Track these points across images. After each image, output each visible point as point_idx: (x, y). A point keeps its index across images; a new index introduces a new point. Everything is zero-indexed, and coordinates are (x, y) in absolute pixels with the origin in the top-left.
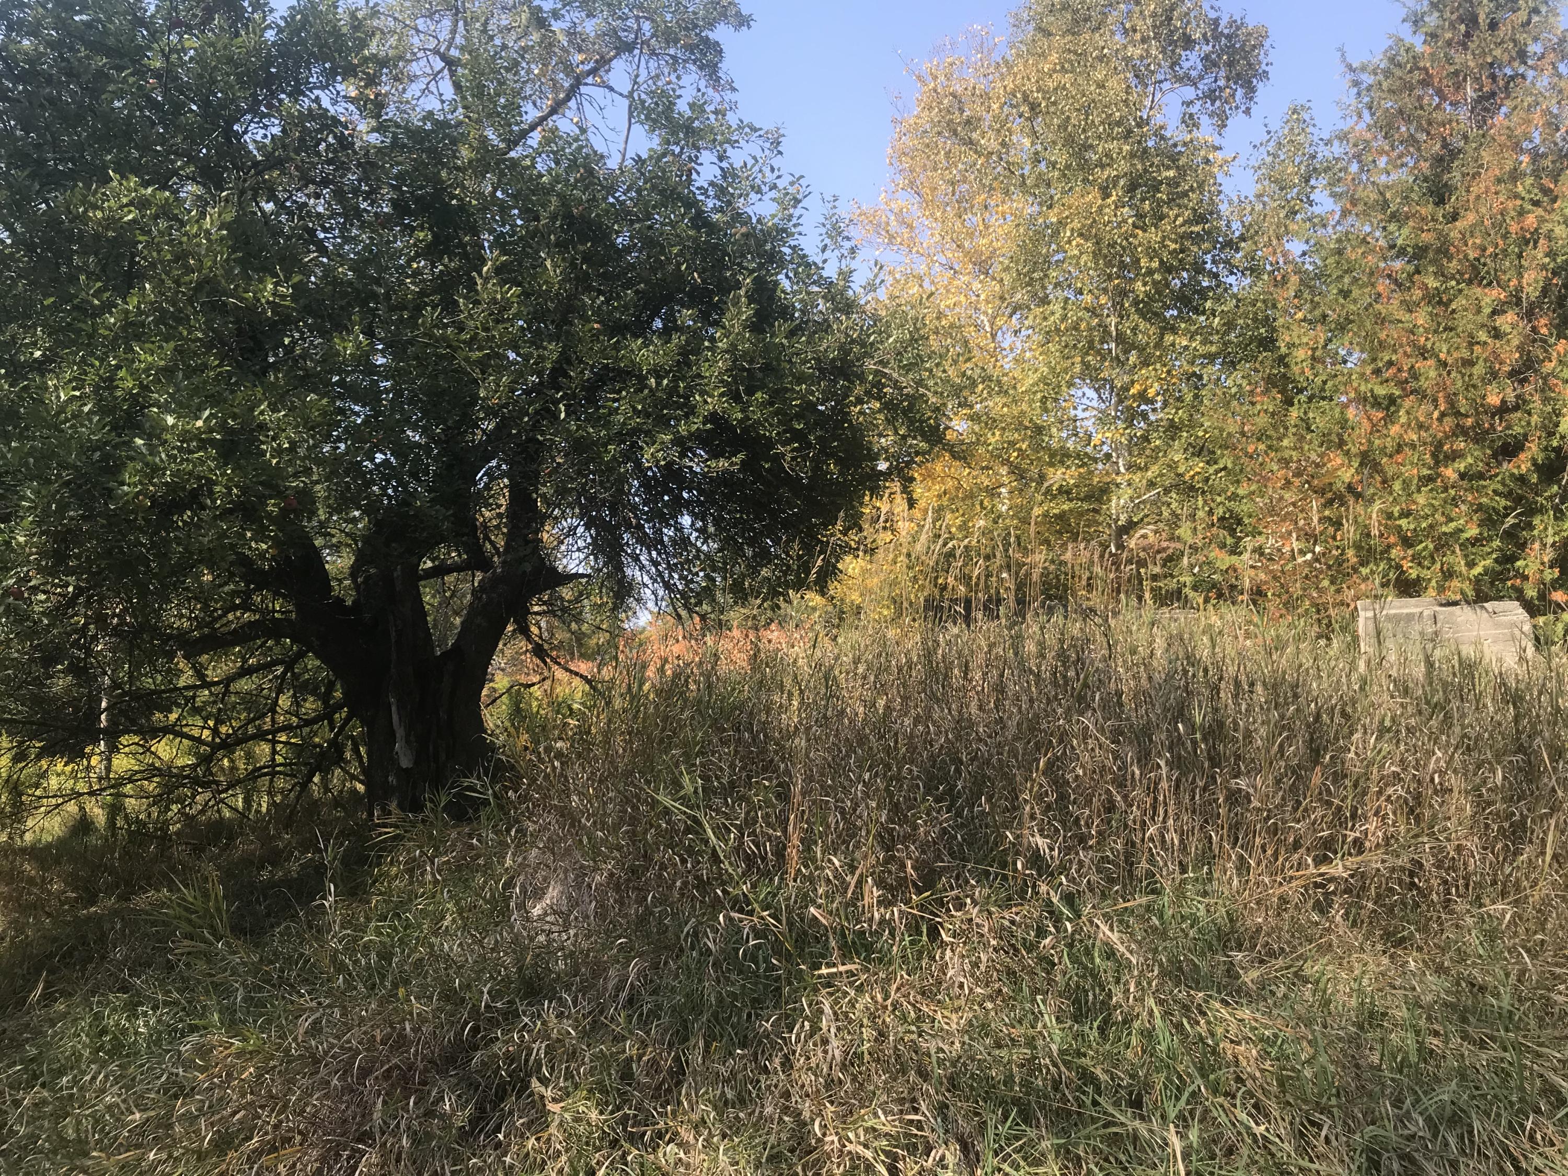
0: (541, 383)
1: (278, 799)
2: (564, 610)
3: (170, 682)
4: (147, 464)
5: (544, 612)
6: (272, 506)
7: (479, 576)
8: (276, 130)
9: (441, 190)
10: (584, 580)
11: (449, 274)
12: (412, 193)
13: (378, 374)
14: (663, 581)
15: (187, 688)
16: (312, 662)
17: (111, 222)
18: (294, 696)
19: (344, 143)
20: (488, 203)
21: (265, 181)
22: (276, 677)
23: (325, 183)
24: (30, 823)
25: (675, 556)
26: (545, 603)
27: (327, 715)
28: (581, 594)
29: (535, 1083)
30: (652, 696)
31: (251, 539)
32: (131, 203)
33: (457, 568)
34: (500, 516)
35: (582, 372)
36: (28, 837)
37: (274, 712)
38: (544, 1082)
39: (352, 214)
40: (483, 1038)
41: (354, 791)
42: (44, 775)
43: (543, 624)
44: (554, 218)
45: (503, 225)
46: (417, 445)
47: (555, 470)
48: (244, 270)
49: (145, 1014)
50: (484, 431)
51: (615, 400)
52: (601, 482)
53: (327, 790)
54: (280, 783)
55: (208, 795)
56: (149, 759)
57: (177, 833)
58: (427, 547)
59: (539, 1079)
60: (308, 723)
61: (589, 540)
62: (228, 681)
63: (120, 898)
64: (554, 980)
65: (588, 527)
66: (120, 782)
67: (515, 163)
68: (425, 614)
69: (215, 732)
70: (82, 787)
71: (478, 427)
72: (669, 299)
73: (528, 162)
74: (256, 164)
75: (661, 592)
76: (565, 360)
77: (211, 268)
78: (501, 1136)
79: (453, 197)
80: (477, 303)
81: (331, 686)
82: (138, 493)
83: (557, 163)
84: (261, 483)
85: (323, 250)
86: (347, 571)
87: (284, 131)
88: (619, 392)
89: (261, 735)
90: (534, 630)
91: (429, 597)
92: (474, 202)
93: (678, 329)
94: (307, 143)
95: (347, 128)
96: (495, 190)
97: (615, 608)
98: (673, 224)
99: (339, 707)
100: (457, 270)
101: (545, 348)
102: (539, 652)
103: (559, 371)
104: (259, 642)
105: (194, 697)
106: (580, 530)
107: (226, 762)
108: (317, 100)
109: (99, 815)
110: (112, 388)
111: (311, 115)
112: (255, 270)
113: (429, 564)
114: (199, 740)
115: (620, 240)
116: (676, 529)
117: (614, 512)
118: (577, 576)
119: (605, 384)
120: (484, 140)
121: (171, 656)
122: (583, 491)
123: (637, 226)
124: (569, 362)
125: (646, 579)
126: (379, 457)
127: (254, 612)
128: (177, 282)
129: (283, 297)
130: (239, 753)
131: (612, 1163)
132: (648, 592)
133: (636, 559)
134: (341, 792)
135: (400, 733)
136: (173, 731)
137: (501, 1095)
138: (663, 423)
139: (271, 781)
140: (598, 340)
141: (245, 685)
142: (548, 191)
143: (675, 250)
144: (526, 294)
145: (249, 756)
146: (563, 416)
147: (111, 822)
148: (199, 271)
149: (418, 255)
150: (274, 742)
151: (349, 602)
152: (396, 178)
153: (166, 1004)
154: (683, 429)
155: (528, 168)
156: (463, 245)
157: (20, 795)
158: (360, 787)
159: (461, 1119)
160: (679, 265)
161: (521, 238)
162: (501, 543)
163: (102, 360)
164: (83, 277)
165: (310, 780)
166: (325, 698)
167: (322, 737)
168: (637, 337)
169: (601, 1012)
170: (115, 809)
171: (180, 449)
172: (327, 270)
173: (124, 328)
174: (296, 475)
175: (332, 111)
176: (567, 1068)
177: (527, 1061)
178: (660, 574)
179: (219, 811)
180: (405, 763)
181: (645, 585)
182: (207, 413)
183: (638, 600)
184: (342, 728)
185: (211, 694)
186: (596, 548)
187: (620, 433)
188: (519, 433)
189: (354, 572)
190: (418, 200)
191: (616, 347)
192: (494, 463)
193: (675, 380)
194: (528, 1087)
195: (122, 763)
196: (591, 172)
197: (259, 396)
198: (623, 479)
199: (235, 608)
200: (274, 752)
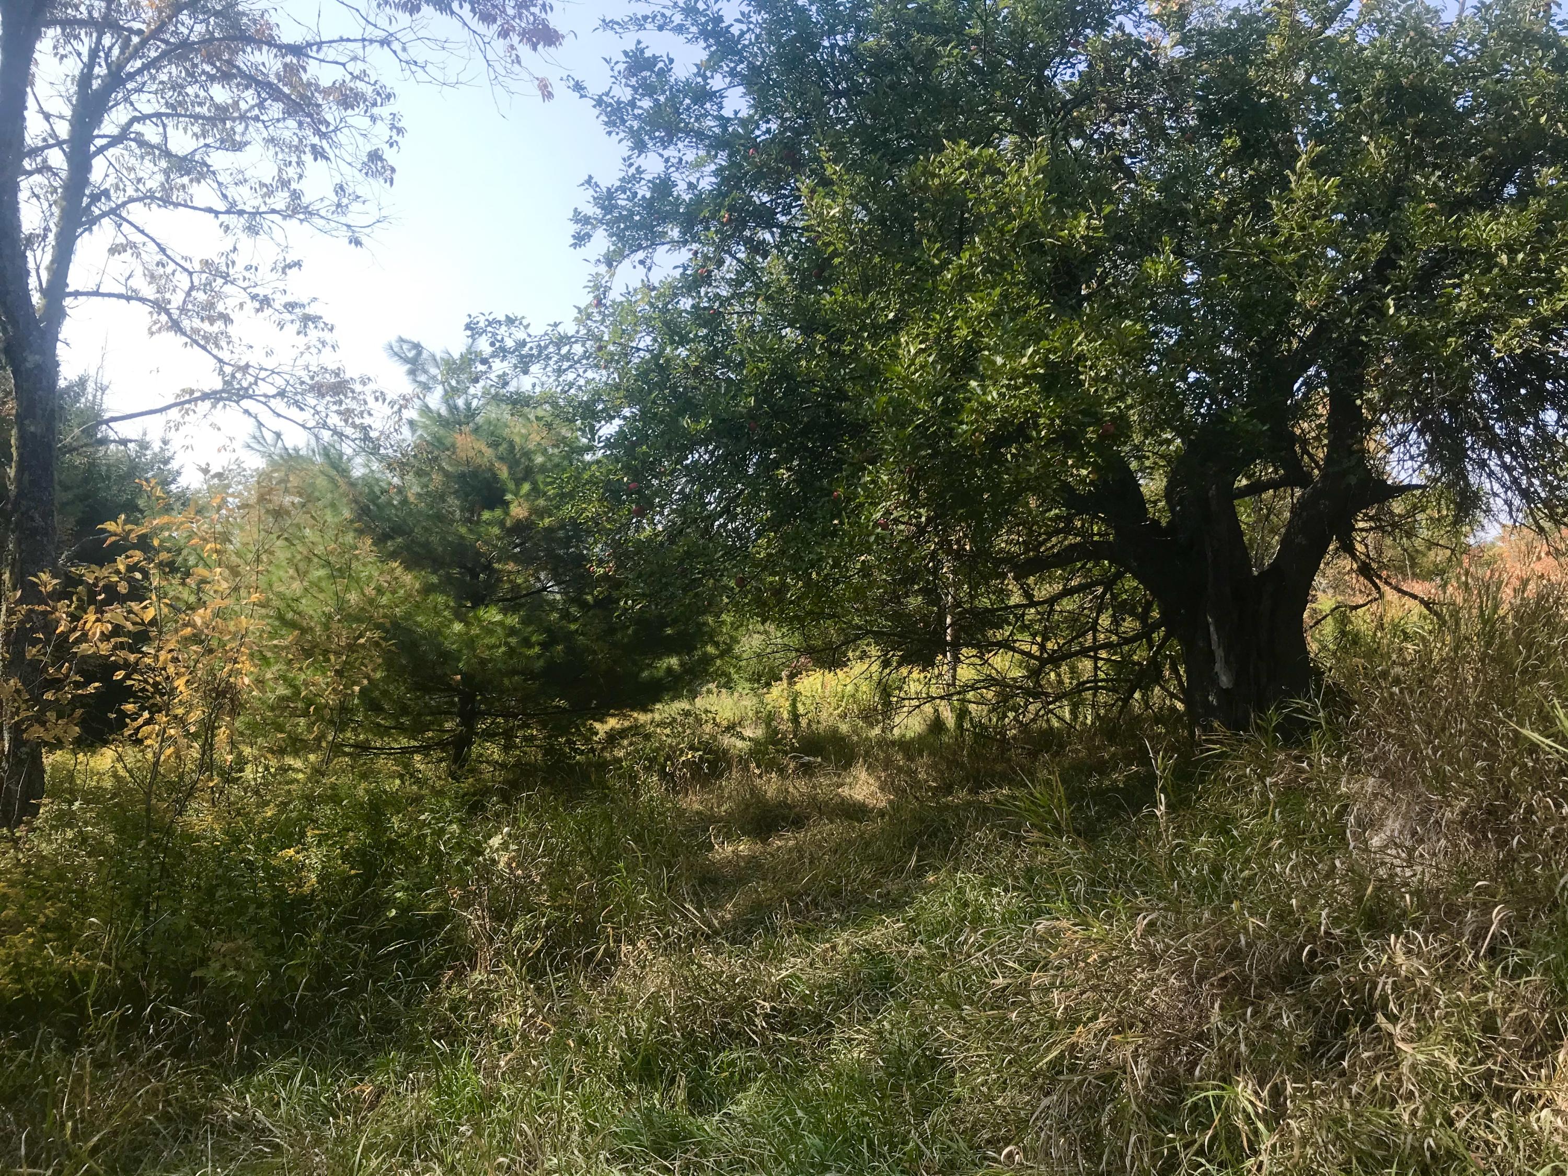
0: (1365, 279)
1: (1102, 712)
2: (1394, 525)
3: (1002, 601)
4: (981, 404)
5: (1371, 528)
6: (1091, 434)
7: (1298, 492)
8: (1082, 67)
9: (1247, 89)
10: (1418, 492)
11: (1259, 178)
12: (1217, 101)
13: (1188, 292)
14: (1519, 488)
15: (1017, 606)
16: (1130, 582)
17: (946, 186)
18: (1113, 616)
19: (1148, 64)
20: (1301, 93)
21: (1074, 119)
22: (1096, 597)
23: (1130, 108)
24: (897, 720)
25: (1534, 459)
26: (1371, 519)
27: (1145, 634)
28: (1415, 507)
29: (1380, 1018)
30: (1510, 620)
31: (1072, 466)
32: (962, 166)
33: (1274, 485)
34: (1320, 427)
35: (1414, 260)
36: (896, 731)
37: (1094, 630)
38: (1393, 1019)
39: (1157, 133)
40: (1321, 963)
41: (1173, 709)
42: (904, 680)
43: (1368, 541)
44: (1378, 93)
45: (1320, 114)
46: (1232, 360)
47: (1382, 373)
48: (1060, 210)
49: (998, 895)
50: (1301, 339)
51: (1455, 286)
52: (1440, 381)
53: (1147, 707)
54: (1102, 697)
55: (1039, 705)
56: (986, 670)
57: (1014, 737)
58: (1242, 465)
59: (1386, 1016)
60: (1127, 641)
61: (1423, 447)
62: (1052, 601)
63: (970, 791)
64: (1399, 916)
65: (1421, 432)
66: (965, 688)
67: (1331, 42)
68: (1241, 534)
69: (1042, 647)
70: (934, 692)
71: (1294, 334)
72: (1526, 159)
73: (1347, 38)
74: (1065, 103)
75: (1517, 502)
76: (1394, 247)
77: (1030, 213)
78: (1345, 1064)
79: (1262, 95)
80: (1291, 201)
81: (1148, 608)
82: (974, 431)
83: (1382, 31)
84: (1081, 412)
85: (1130, 176)
86: (1162, 493)
87: (1090, 66)
88: (1461, 275)
89: (1084, 652)
90: (1360, 548)
91: (1245, 516)
92: (1286, 96)
93: (1537, 193)
94: (1113, 74)
95: (1150, 48)
96: (1309, 77)
97: (1457, 521)
98: (1528, 72)
99: (1156, 627)
100: (1267, 172)
101: (1368, 241)
102: (1365, 570)
103: (1386, 263)
104: (1079, 565)
105: (1023, 615)
106: (1413, 436)
107: (1053, 675)
108: (1121, 27)
109: (949, 718)
110: (950, 337)
111: (1115, 44)
112: (1070, 207)
113: (1244, 482)
114: (1029, 654)
115: (1461, 102)
116: (1536, 427)
117: (1454, 412)
118: (1410, 487)
119: (1442, 269)
120: (1295, 25)
121: (1004, 576)
122: (1417, 394)
123: (1481, 82)
124: (1399, 251)
125: (1496, 487)
126: (1192, 376)
127: (1076, 535)
128: (1001, 231)
129: (1095, 229)
130: (1064, 668)
131: (1474, 1116)
132: (1500, 502)
133: (1483, 464)
134: (1161, 709)
135: (1219, 653)
136: (1007, 645)
137: (1343, 1022)
138: (1520, 305)
139: (1095, 695)
140: (1434, 221)
141: (1068, 605)
142: (1370, 66)
143: (1532, 101)
144: (1345, 185)
145: (1073, 670)
146: (1391, 311)
147: (959, 725)
148: (1020, 217)
149: (1226, 164)
150: (1096, 659)
151: (1164, 523)
152: (1202, 88)
153: (1015, 888)
154: (1545, 309)
155: (1347, 44)
156: (1274, 145)
157: (889, 695)
158: (1180, 706)
159: (1302, 1037)
160: (1537, 117)
161: (1340, 124)
162: (1321, 454)
163: (942, 314)
164: (925, 241)
165: (1131, 696)
166: (1143, 618)
167: (1140, 655)
168: (1482, 210)
169: (1457, 958)
170: (962, 714)
171: (1008, 387)
172: (1134, 195)
173: (959, 282)
174: (1111, 402)
175: (1135, 33)
176: (1418, 1009)
177: (1371, 995)
178: (1515, 481)
179: (1048, 721)
180: (1225, 681)
181: (1495, 495)
182: (1031, 350)
183: (1488, 511)
184: (1161, 647)
185: (1038, 613)
186: (1433, 455)
187: (1462, 323)
188: (1341, 336)
189: (1169, 493)
190: (1225, 106)
191: (1458, 226)
192: (1312, 371)
193: (1535, 252)
194: (1373, 1022)
195: (966, 673)
196: (1423, 34)
197: (1077, 328)
198: (1467, 375)
199: (1057, 532)
200: (1096, 668)
